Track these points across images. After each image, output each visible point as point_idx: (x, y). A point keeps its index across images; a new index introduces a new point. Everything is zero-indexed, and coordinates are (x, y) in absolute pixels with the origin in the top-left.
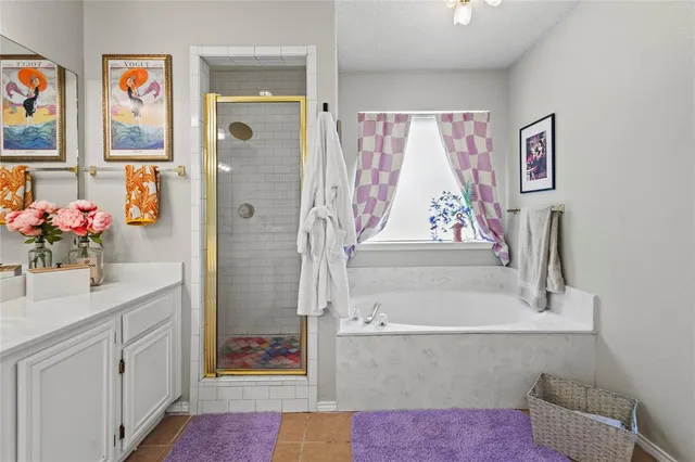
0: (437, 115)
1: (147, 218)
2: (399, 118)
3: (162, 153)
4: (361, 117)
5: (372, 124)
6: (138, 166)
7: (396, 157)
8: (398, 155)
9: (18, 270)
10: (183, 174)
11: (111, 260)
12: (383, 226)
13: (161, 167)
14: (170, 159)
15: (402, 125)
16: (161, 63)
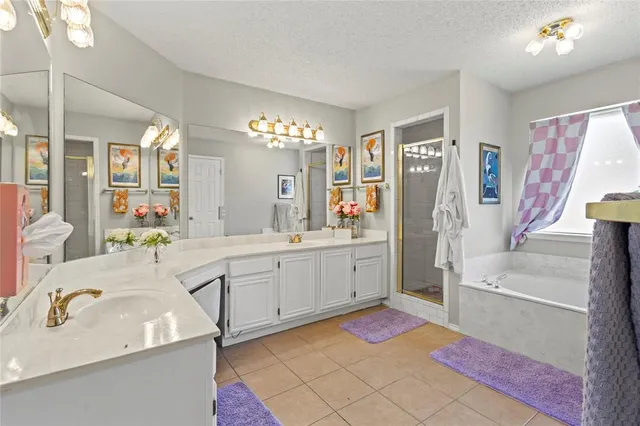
0: (623, 107)
1: (372, 209)
2: (573, 120)
3: (380, 178)
4: (533, 126)
5: (544, 129)
6: (370, 185)
7: (569, 155)
8: (572, 153)
9: (333, 228)
10: (388, 188)
11: (363, 227)
12: (557, 219)
13: (379, 184)
14: (383, 180)
15: (578, 125)
16: (379, 135)
